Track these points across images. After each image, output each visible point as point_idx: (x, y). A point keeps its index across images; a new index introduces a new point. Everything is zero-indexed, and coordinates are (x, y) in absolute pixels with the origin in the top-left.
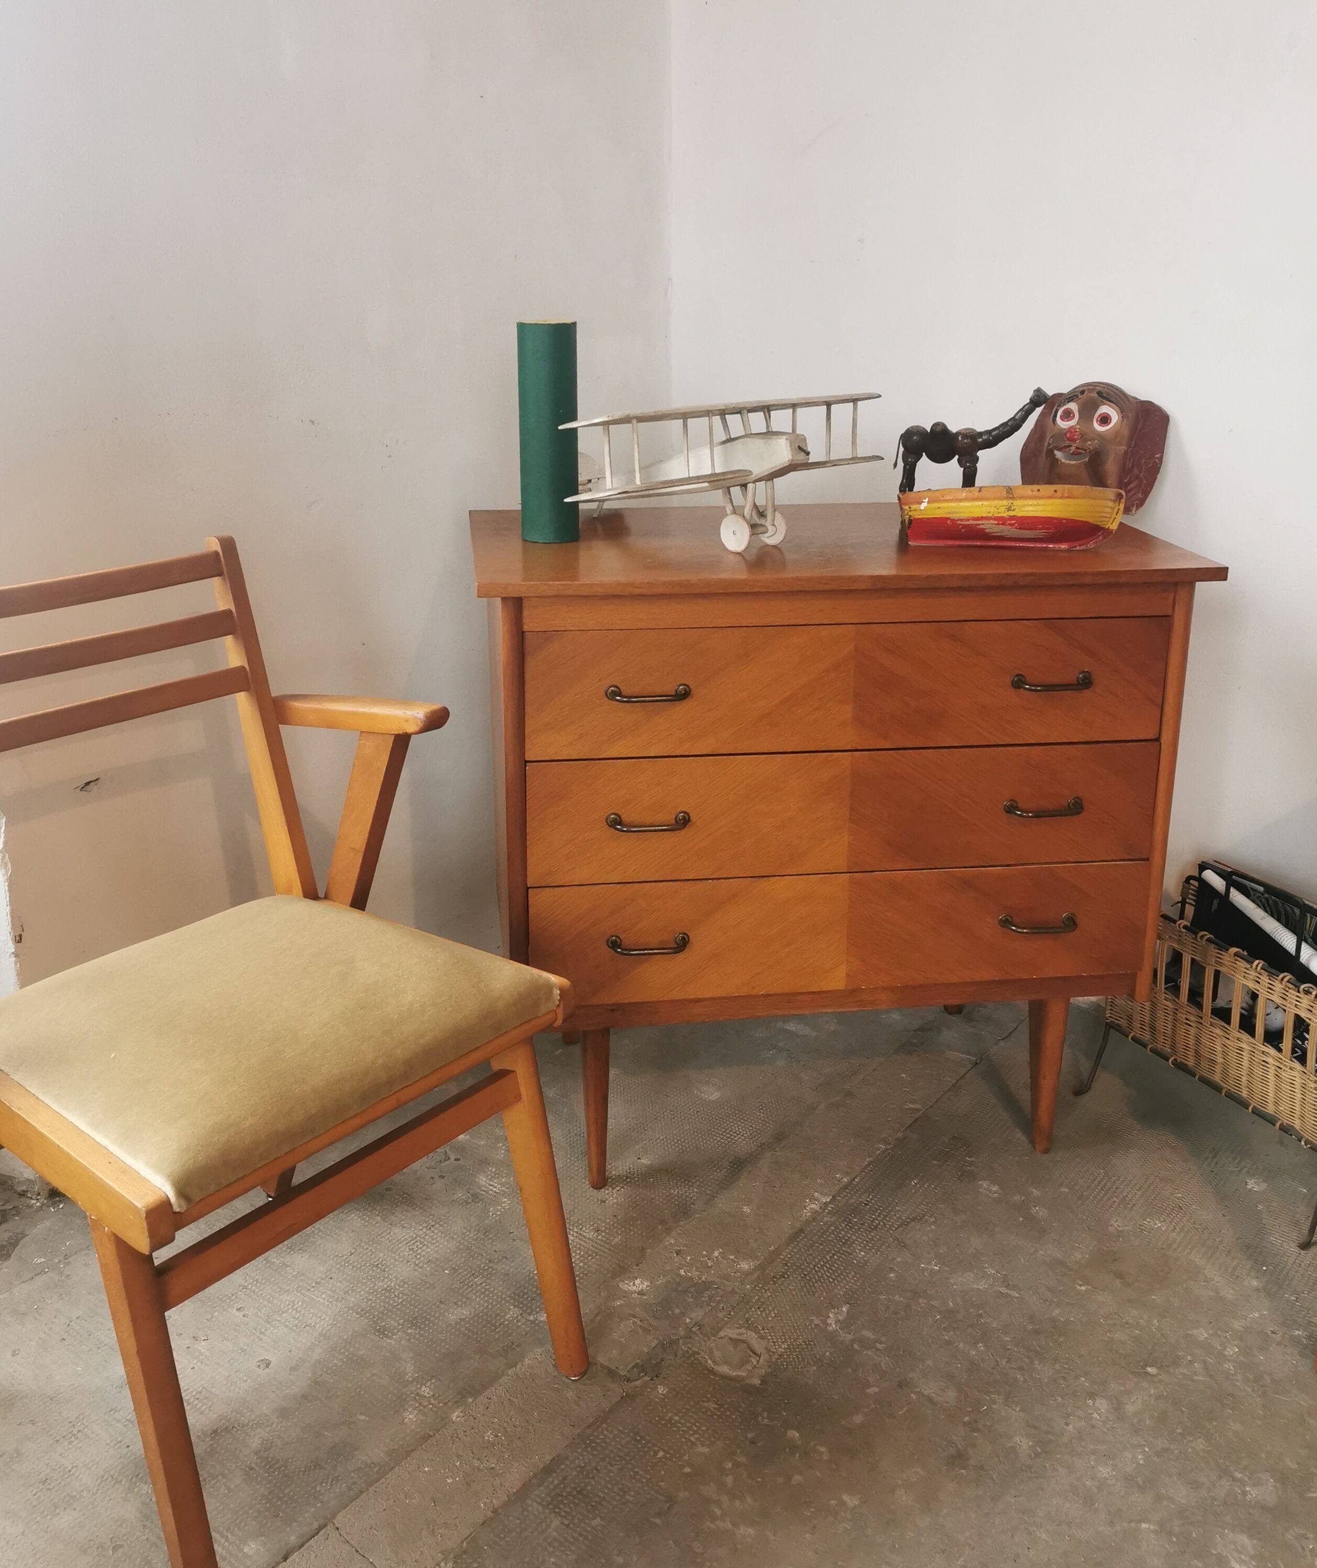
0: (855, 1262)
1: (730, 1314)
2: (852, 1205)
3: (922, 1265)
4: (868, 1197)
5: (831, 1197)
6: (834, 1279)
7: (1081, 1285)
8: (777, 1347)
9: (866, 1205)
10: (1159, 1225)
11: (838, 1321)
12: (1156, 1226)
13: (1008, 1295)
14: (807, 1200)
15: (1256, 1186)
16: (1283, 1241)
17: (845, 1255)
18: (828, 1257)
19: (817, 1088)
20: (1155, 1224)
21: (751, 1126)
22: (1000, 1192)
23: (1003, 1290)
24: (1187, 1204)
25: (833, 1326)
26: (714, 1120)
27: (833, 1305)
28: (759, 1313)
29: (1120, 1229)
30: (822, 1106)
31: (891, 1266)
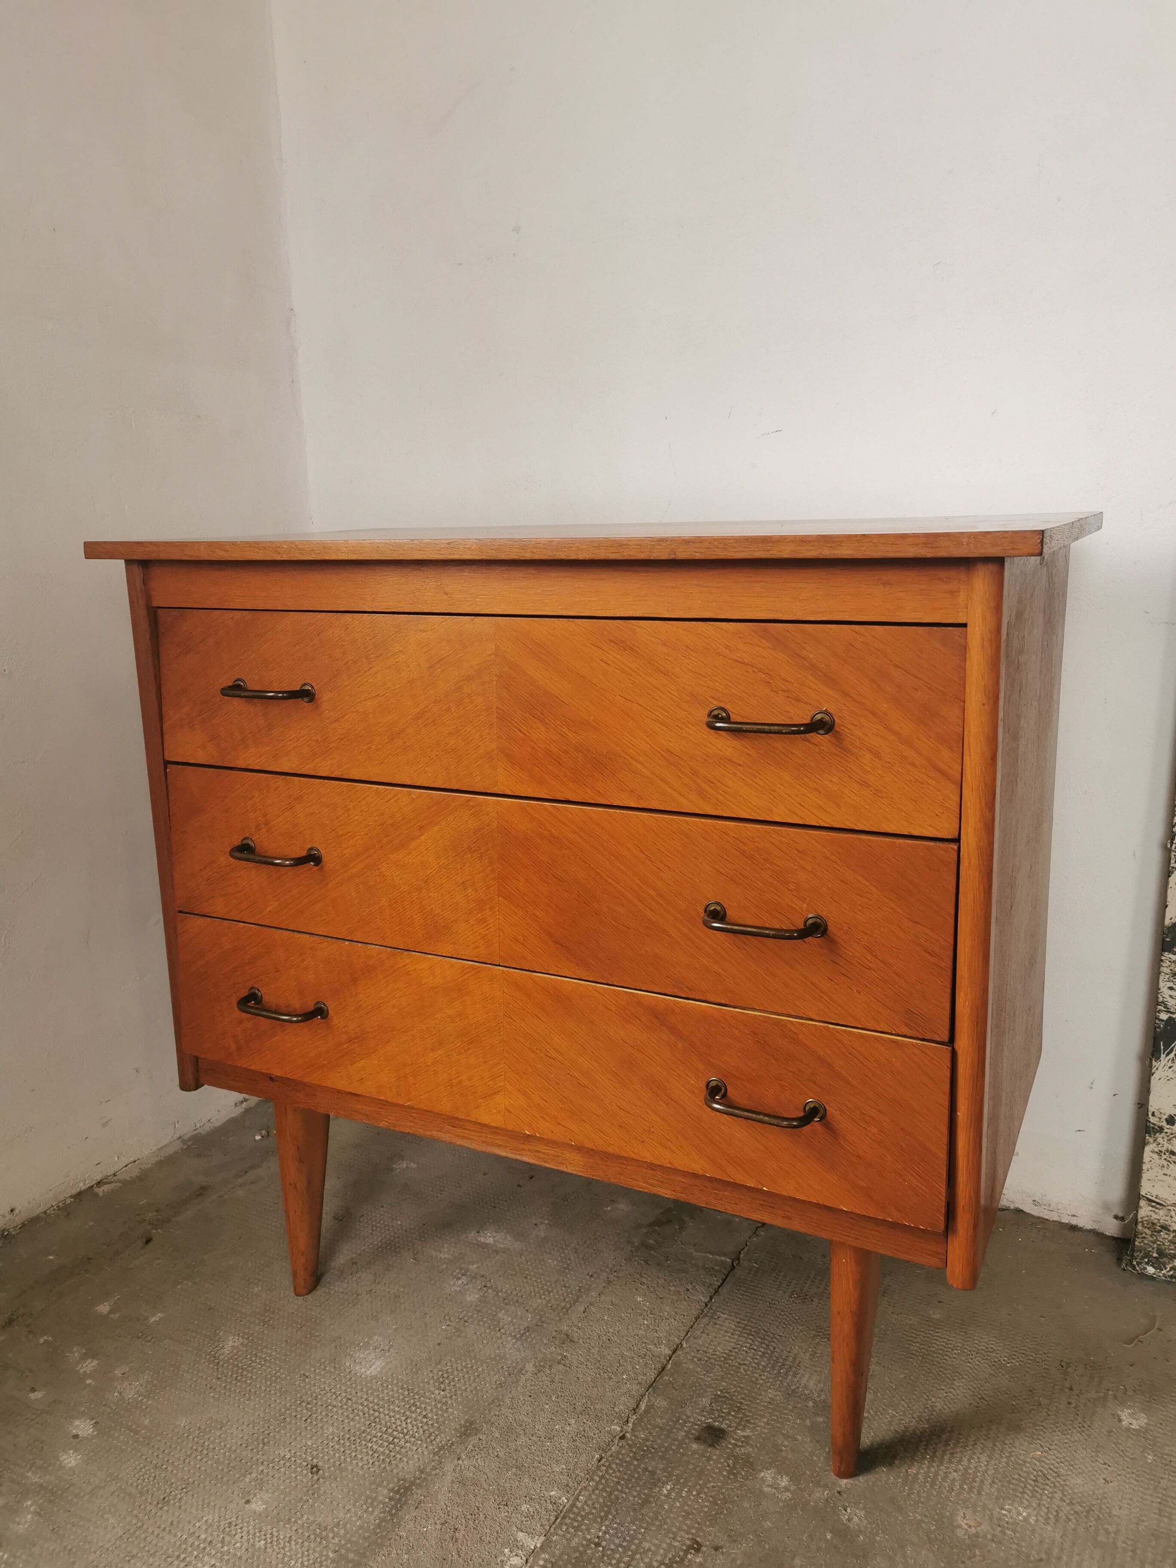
2: (576, 1549)
4: (600, 1530)
5: (543, 1538)
9: (597, 1545)
10: (1025, 1514)
12: (1020, 1518)
14: (506, 1551)
15: (1134, 1422)
19: (522, 1336)
20: (1019, 1514)
21: (425, 1417)
22: (793, 1488)
24: (1052, 1467)
26: (372, 1412)
29: (973, 1530)
30: (530, 1367)
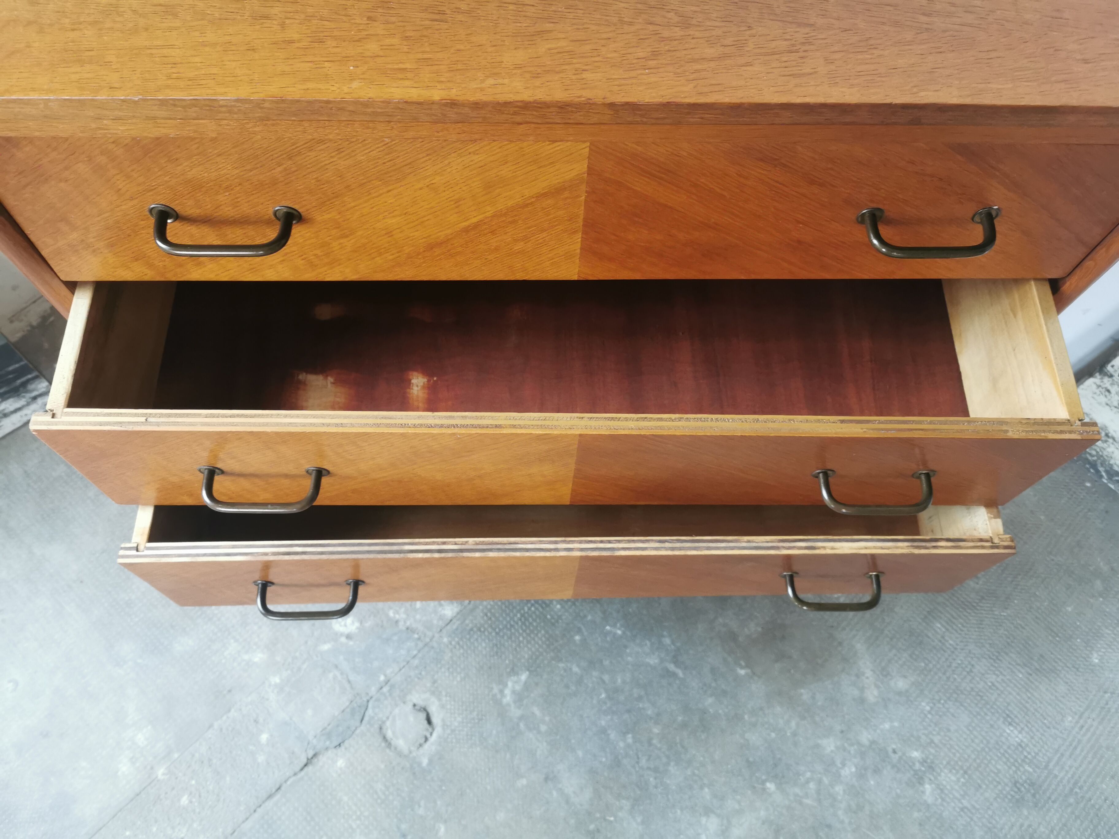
0: (549, 617)
1: (420, 674)
3: (608, 628)
6: (524, 638)
7: (742, 668)
8: (453, 719)
11: (514, 692)
13: (674, 675)
16: (947, 630)
17: (542, 607)
18: (526, 609)
23: (672, 667)
25: (508, 698)
27: (514, 671)
28: (447, 674)
31: (580, 625)
